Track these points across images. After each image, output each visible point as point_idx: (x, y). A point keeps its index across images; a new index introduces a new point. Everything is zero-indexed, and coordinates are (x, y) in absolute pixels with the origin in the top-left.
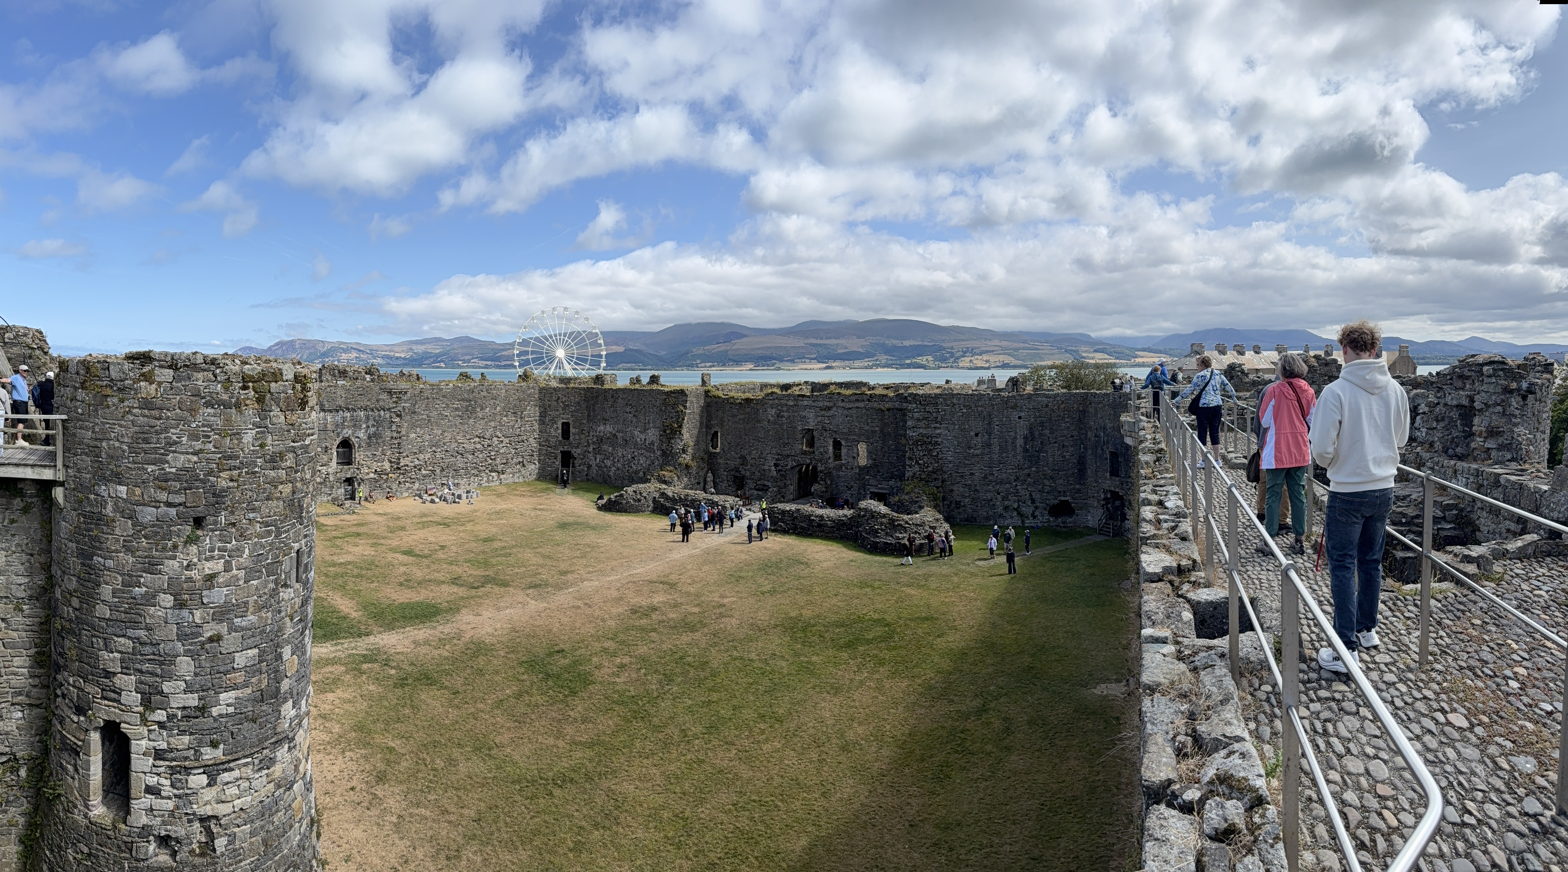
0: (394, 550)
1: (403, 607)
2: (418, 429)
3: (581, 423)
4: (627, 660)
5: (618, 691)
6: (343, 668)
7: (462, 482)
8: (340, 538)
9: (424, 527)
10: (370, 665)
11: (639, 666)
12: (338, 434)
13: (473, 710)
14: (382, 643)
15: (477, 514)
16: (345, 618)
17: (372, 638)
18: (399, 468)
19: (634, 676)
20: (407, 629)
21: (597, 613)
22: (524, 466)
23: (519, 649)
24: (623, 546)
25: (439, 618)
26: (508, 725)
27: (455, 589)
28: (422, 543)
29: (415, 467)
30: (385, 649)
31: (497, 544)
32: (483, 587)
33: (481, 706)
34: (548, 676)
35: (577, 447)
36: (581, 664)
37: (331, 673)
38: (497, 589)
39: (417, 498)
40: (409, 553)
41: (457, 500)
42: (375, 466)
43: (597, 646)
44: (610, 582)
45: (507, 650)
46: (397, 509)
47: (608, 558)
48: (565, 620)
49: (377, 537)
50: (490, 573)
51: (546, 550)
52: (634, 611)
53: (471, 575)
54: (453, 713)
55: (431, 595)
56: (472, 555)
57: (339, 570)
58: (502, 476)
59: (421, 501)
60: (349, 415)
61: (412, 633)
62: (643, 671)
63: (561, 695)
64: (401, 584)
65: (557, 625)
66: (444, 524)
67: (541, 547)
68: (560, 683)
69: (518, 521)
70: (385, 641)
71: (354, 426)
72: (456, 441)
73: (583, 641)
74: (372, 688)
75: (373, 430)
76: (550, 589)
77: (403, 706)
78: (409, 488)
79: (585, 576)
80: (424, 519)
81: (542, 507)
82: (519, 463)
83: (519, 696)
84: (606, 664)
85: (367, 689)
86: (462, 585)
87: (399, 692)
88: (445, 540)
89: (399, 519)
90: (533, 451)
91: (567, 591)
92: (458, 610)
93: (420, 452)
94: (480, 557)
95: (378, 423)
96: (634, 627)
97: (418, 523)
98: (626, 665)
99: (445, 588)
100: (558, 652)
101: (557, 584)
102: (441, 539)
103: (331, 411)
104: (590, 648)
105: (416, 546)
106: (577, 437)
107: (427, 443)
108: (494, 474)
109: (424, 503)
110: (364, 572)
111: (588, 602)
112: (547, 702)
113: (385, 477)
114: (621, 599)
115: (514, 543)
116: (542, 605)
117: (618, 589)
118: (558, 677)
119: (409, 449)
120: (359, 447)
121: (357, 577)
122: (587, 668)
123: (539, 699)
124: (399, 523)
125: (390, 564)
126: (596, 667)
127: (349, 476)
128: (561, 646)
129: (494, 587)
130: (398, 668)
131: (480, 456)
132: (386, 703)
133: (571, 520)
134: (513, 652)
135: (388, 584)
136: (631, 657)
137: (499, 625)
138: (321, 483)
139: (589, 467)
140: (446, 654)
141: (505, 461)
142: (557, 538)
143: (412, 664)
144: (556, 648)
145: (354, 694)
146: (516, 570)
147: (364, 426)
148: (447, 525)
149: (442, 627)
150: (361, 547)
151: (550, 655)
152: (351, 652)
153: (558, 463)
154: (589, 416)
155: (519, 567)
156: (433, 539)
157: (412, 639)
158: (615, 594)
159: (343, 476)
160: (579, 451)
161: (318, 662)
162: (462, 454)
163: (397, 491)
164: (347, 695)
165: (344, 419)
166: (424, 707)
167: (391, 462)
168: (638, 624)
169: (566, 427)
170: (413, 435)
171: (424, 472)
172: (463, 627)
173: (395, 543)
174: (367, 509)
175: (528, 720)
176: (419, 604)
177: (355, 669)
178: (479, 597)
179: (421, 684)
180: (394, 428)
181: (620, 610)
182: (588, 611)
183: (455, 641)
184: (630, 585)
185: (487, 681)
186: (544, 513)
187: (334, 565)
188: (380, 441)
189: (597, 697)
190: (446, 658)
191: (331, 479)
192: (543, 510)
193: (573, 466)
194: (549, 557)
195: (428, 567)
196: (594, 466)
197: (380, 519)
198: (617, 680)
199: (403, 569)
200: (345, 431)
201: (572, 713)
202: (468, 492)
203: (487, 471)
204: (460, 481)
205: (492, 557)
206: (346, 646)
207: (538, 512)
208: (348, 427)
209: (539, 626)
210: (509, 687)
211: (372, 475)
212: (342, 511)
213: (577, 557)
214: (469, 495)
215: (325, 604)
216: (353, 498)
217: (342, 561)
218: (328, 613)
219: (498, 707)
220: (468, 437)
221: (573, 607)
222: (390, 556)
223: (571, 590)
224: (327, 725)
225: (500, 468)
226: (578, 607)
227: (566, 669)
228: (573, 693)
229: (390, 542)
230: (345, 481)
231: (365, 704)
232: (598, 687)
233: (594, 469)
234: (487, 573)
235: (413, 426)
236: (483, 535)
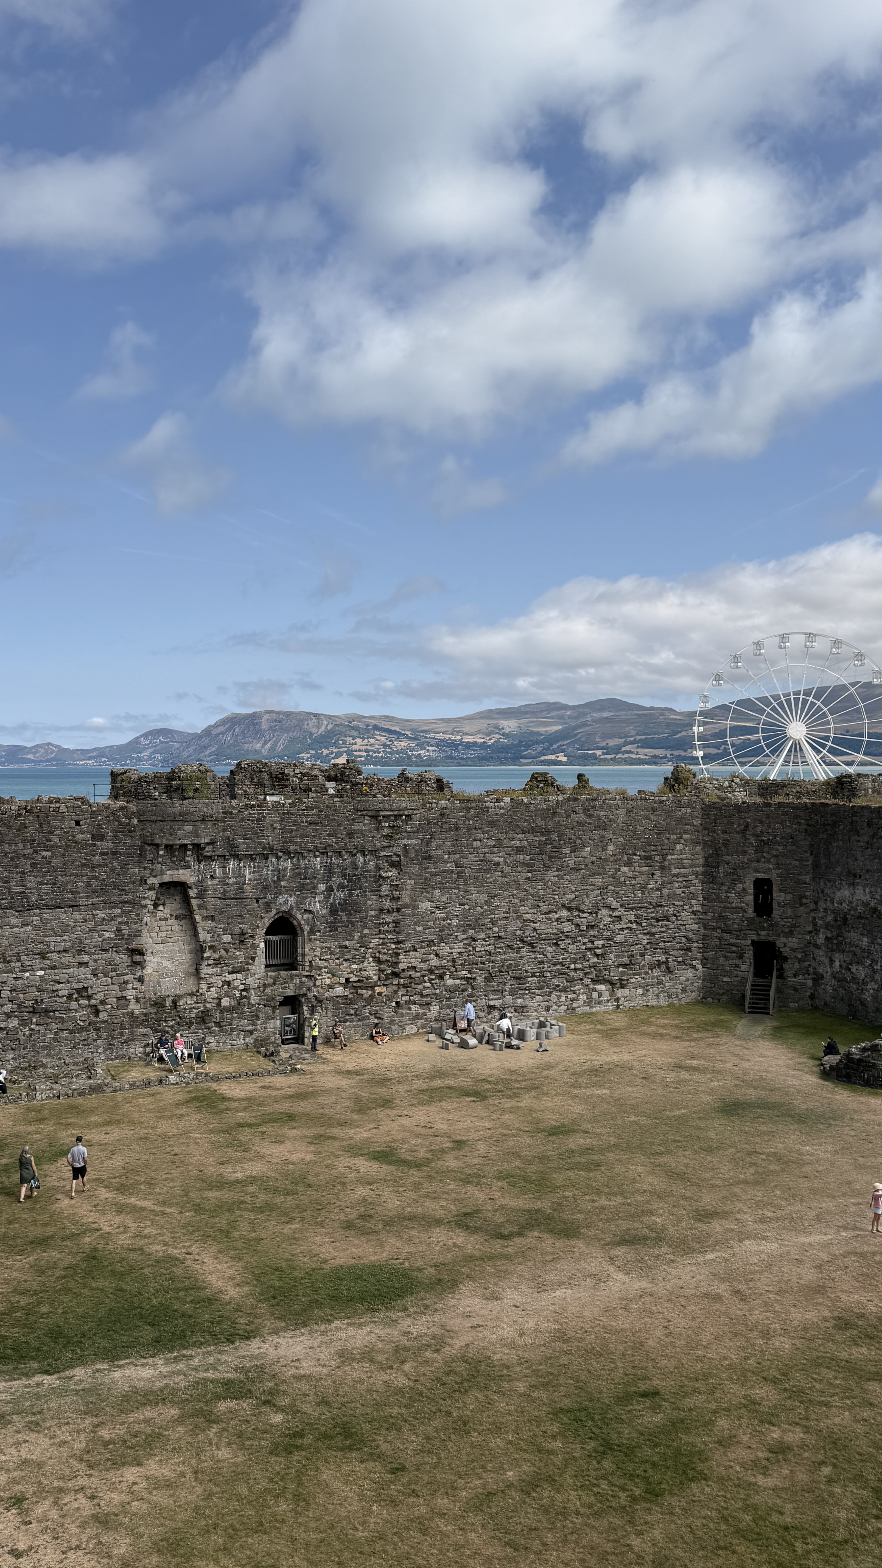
0: (354, 1150)
1: (339, 1275)
2: (437, 893)
3: (798, 882)
4: (795, 1436)
5: (755, 1508)
6: (174, 1412)
7: (532, 1004)
8: (250, 1126)
9: (430, 1102)
10: (232, 1404)
11: (820, 1457)
12: (268, 907)
13: (423, 1510)
14: (272, 1353)
15: (553, 1073)
16: (210, 1300)
17: (255, 1343)
18: (395, 975)
19: (802, 1477)
20: (337, 1323)
21: (757, 1315)
22: (669, 970)
23: (562, 1380)
24: (860, 1167)
25: (408, 1301)
26: (489, 1551)
27: (460, 1238)
28: (417, 1136)
29: (431, 971)
30: (276, 1368)
31: (576, 1142)
32: (520, 1234)
33: (442, 1502)
34: (608, 1447)
35: (790, 934)
36: (687, 1431)
37: (147, 1421)
38: (549, 1243)
39: (432, 1037)
40: (385, 1156)
41: (515, 1042)
42: (348, 970)
43: (736, 1392)
44: (805, 1249)
45: (533, 1380)
46: (387, 1062)
47: (814, 1191)
48: (680, 1323)
49: (326, 1121)
50: (544, 1205)
51: (678, 1161)
52: (843, 1323)
53: (502, 1207)
54: (380, 1513)
55: (407, 1249)
56: (517, 1163)
57: (226, 1195)
58: (620, 993)
59: (439, 1042)
60: (289, 865)
61: (342, 1335)
62: (826, 1470)
63: (623, 1495)
64: (349, 1225)
65: (659, 1333)
66: (476, 1094)
67: (670, 1152)
68: (630, 1467)
69: (634, 1092)
70: (281, 1352)
71: (302, 888)
72: (519, 917)
73: (706, 1376)
74: (224, 1453)
75: (341, 895)
76: (665, 1249)
77: (277, 1496)
78: (417, 1017)
79: (752, 1227)
80: (438, 1083)
81: (694, 1062)
82: (659, 964)
83: (530, 1486)
84: (746, 1438)
85: (212, 1458)
86: (476, 1230)
87: (278, 1463)
88: (468, 1130)
89: (384, 1081)
90: (689, 940)
91: (700, 1259)
92: (453, 1285)
93: (442, 940)
94: (533, 1168)
95: (352, 880)
96: (832, 1362)
97: (422, 1091)
98: (789, 1448)
99: (440, 1235)
100: (645, 1395)
101: (683, 1241)
102: (459, 1126)
103: (251, 858)
104: (718, 1394)
105: (404, 1141)
106: (789, 912)
107: (455, 922)
108: (601, 987)
109: (446, 1047)
110: (279, 1199)
111: (742, 1287)
112: (590, 1506)
113: (366, 993)
114: (820, 1289)
115: (613, 1140)
116: (637, 1285)
117: (819, 1267)
118: (629, 1451)
119: (417, 933)
120: (312, 932)
121: (260, 1209)
122: (698, 1440)
123: (573, 1498)
124: (383, 1091)
125: (340, 1182)
126: (719, 1442)
127: (290, 993)
128: (656, 1382)
129: (545, 1236)
130: (293, 1410)
131: (572, 948)
132: (244, 1490)
133: (752, 1094)
134: (545, 1385)
135: (322, 1224)
136: (807, 1430)
137: (531, 1324)
138: (230, 1009)
139: (818, 979)
140: (401, 1381)
141: (625, 960)
142: (711, 1134)
143: (324, 1402)
144: (643, 1386)
145: (182, 1468)
146: (603, 1202)
147: (322, 887)
148: (479, 1095)
149: (409, 1321)
150: (288, 1145)
151: (624, 1399)
152: (202, 1375)
153: (746, 967)
154: (816, 865)
155: (610, 1195)
156: (442, 1126)
157: (338, 1346)
158: (809, 1276)
159: (279, 992)
160: (793, 942)
161: (126, 1398)
162: (531, 945)
163: (392, 1022)
164: (166, 1472)
165: (280, 874)
166: (321, 1499)
167: (379, 961)
168: (844, 1355)
169: (763, 887)
170: (426, 905)
171: (450, 982)
172: (455, 1323)
173: (362, 1134)
174: (325, 1061)
175: (536, 1545)
176: (375, 1270)
177: (200, 1413)
178: (508, 1257)
179: (329, 1448)
180: (385, 889)
181: (812, 1316)
182: (737, 1309)
183: (428, 1354)
184: (850, 1261)
185: (473, 1446)
186: (696, 1076)
187: (221, 1184)
188: (356, 918)
189: (705, 1512)
190: (400, 1391)
191: (254, 999)
192: (695, 1069)
193: (781, 976)
194: (682, 1177)
195: (417, 1186)
196: (828, 977)
197: (344, 1083)
198: (761, 1480)
199: (362, 1191)
200: (281, 899)
201: (636, 1542)
202: (542, 1025)
203: (587, 981)
204: (527, 1002)
205: (559, 1169)
206: (196, 1362)
207: (684, 1075)
208: (288, 890)
209: (617, 1332)
210: (516, 1464)
211: (339, 991)
212: (270, 1066)
213: (746, 1182)
214: (543, 1031)
215: (178, 1271)
216: (299, 1039)
217: (239, 1175)
218: (178, 1290)
219: (478, 1509)
220: (544, 908)
221: (706, 1295)
222: (343, 1163)
223: (710, 1256)
224: (104, 1539)
225: (615, 975)
226: (718, 1298)
227: (652, 1437)
228: (653, 1494)
229: (351, 1132)
230: (282, 1004)
231: (199, 1490)
232: (710, 1489)
233: (829, 987)
234: (539, 1205)
235: (425, 886)
236: (552, 1119)
